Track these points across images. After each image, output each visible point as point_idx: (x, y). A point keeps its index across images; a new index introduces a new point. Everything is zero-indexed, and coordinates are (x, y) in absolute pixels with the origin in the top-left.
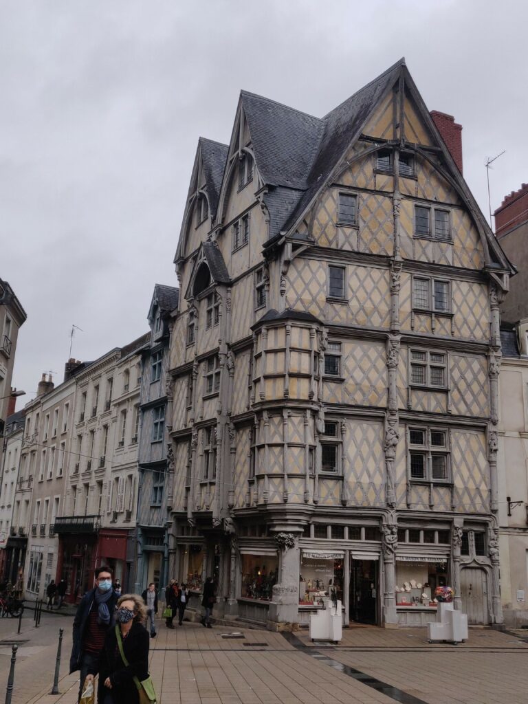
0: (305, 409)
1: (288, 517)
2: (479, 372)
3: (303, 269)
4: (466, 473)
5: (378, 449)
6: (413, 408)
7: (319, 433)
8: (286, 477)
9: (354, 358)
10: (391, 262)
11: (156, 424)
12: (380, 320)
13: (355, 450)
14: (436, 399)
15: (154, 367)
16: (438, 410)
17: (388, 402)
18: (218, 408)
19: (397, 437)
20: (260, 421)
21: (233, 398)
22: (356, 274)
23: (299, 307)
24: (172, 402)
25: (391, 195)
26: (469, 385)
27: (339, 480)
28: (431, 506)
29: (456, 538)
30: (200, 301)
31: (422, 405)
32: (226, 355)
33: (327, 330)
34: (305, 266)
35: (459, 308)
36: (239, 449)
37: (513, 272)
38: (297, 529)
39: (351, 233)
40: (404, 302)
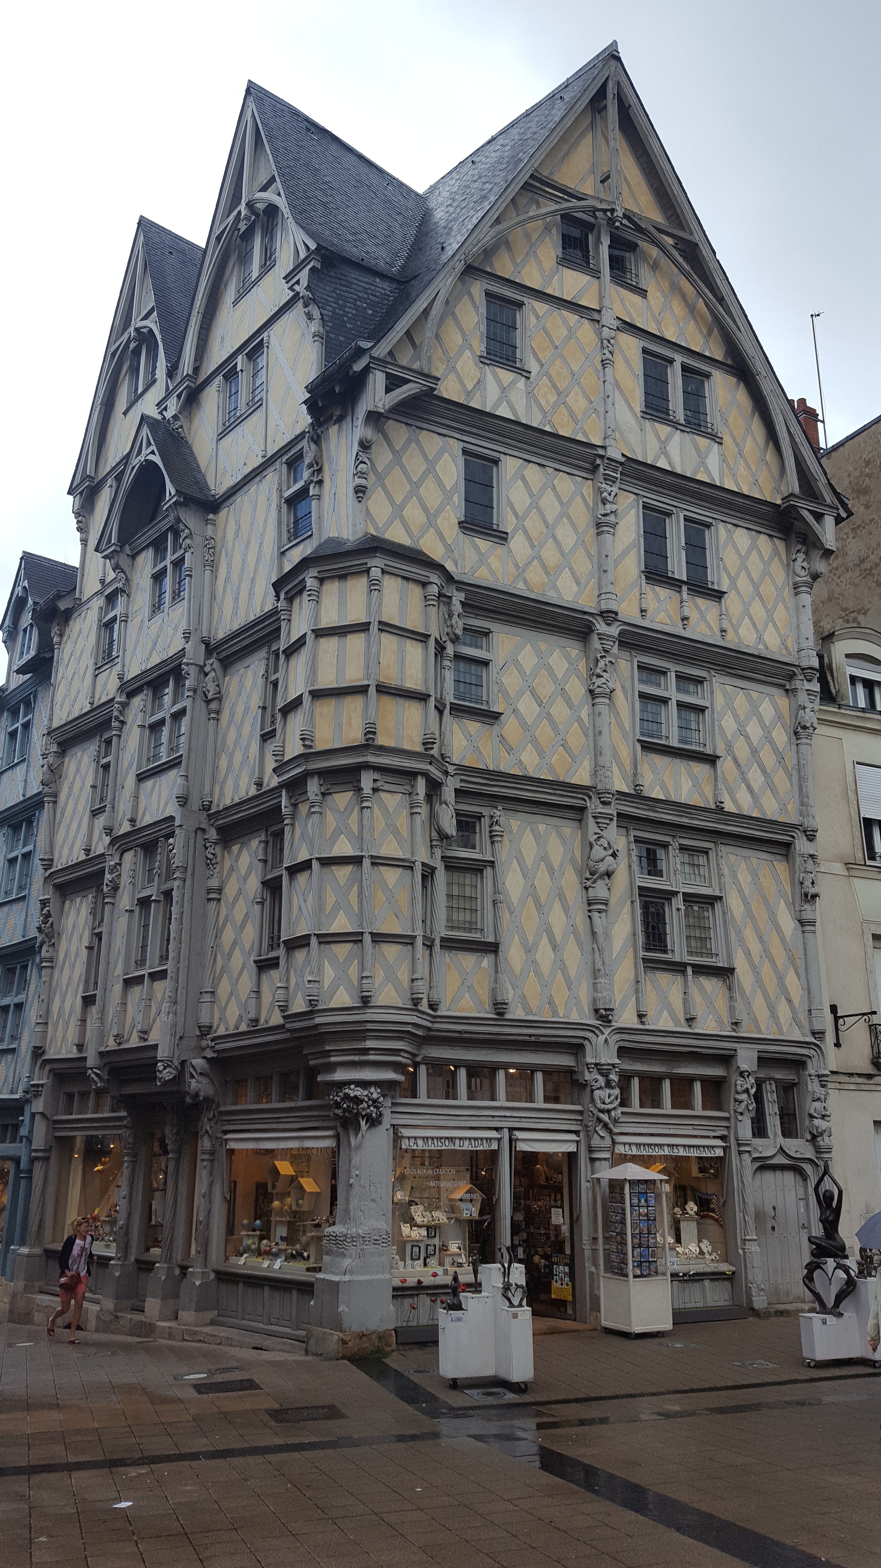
0: (412, 775)
1: (370, 1044)
2: (774, 725)
3: (406, 446)
4: (755, 947)
5: (571, 881)
6: (646, 793)
7: (443, 837)
8: (367, 938)
9: (518, 668)
10: (598, 461)
11: (12, 861)
12: (575, 588)
13: (521, 881)
14: (691, 776)
15: (13, 735)
16: (696, 800)
17: (595, 774)
18: (177, 791)
19: (614, 855)
20: (295, 805)
21: (215, 768)
22: (523, 478)
23: (397, 535)
24: (55, 802)
25: (596, 316)
26: (754, 752)
27: (486, 951)
28: (690, 1020)
29: (744, 1096)
30: (133, 557)
31: (664, 787)
32: (201, 668)
33: (462, 596)
34: (409, 441)
35: (733, 581)
36: (230, 890)
37: (844, 515)
38: (389, 1075)
39: (513, 383)
40: (625, 553)
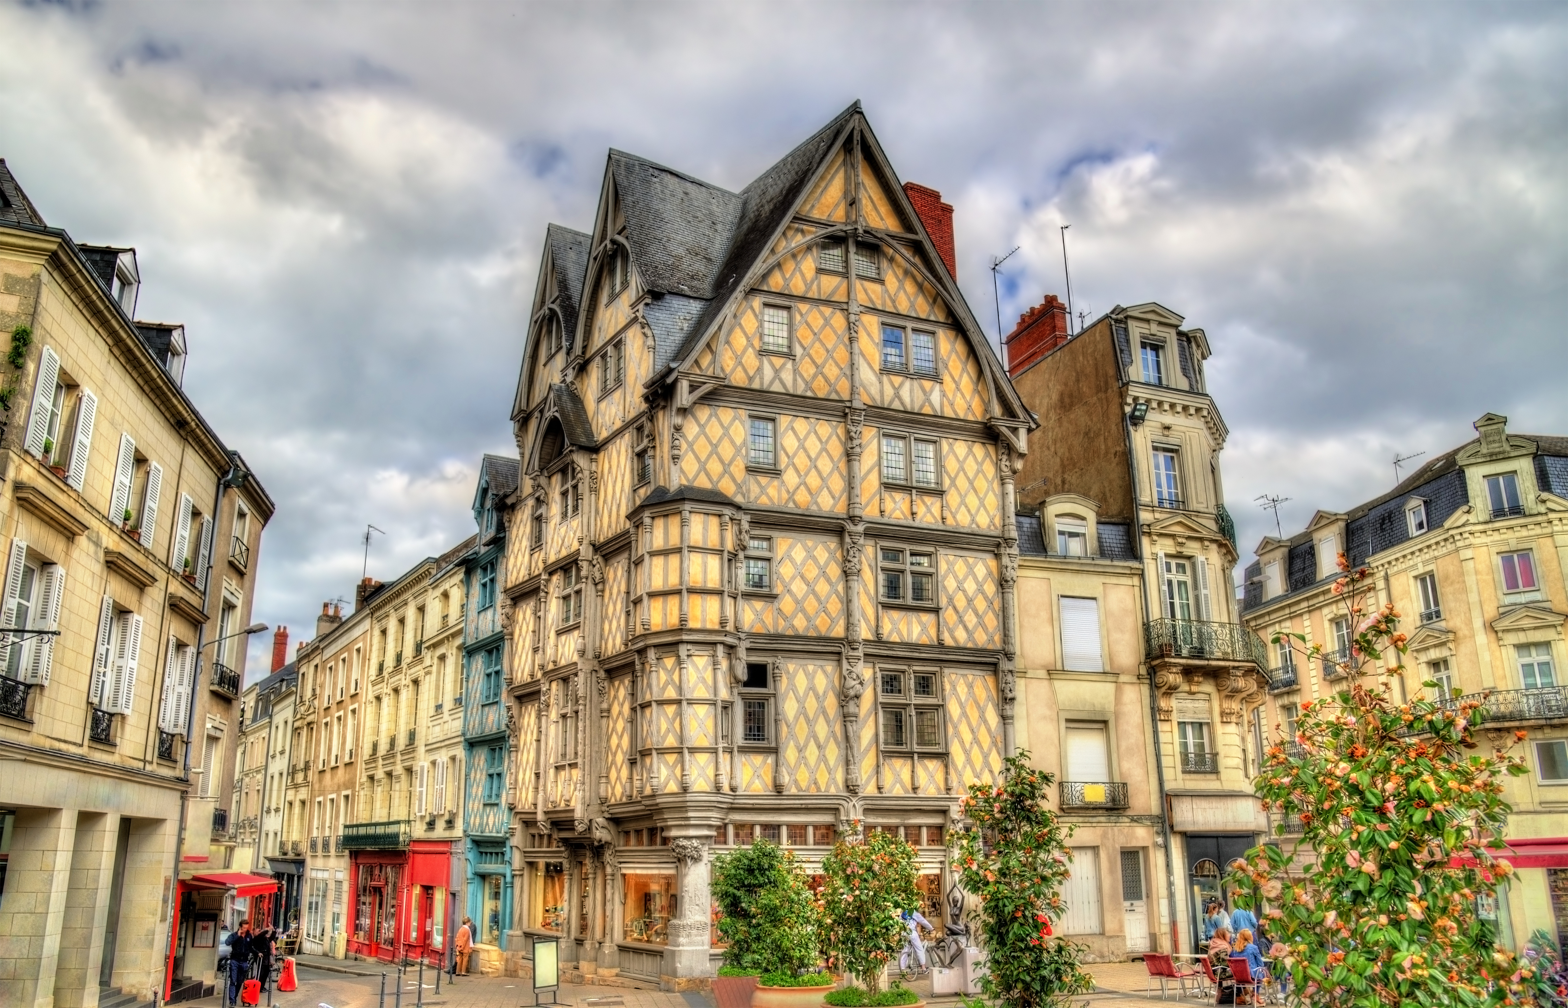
0: (714, 644)
1: (690, 814)
2: (985, 580)
3: (708, 420)
4: (967, 737)
5: (831, 703)
6: (885, 638)
7: (737, 681)
8: (686, 751)
9: (792, 560)
10: (847, 410)
11: (489, 675)
12: (831, 502)
13: (796, 705)
14: (920, 622)
15: (484, 585)
16: (925, 640)
17: (847, 629)
18: (579, 647)
19: (861, 683)
20: (643, 664)
21: (602, 629)
22: (793, 429)
23: (703, 483)
24: (512, 639)
25: (845, 307)
26: (970, 601)
27: (770, 752)
28: (915, 789)
30: (550, 477)
31: (899, 633)
32: (591, 562)
33: (748, 518)
34: (710, 416)
35: (953, 481)
36: (615, 709)
37: (1034, 426)
38: (705, 832)
39: (784, 365)
40: (869, 471)
